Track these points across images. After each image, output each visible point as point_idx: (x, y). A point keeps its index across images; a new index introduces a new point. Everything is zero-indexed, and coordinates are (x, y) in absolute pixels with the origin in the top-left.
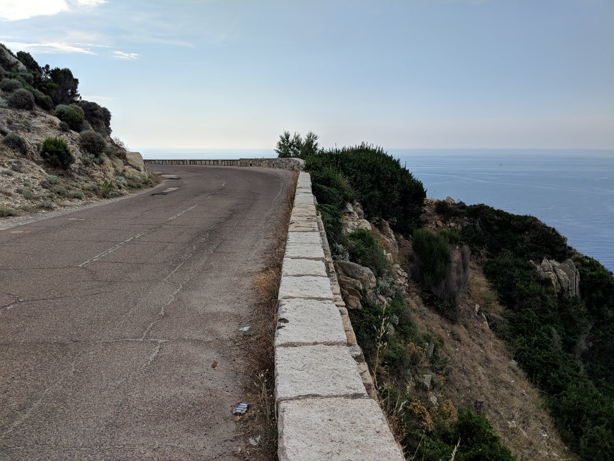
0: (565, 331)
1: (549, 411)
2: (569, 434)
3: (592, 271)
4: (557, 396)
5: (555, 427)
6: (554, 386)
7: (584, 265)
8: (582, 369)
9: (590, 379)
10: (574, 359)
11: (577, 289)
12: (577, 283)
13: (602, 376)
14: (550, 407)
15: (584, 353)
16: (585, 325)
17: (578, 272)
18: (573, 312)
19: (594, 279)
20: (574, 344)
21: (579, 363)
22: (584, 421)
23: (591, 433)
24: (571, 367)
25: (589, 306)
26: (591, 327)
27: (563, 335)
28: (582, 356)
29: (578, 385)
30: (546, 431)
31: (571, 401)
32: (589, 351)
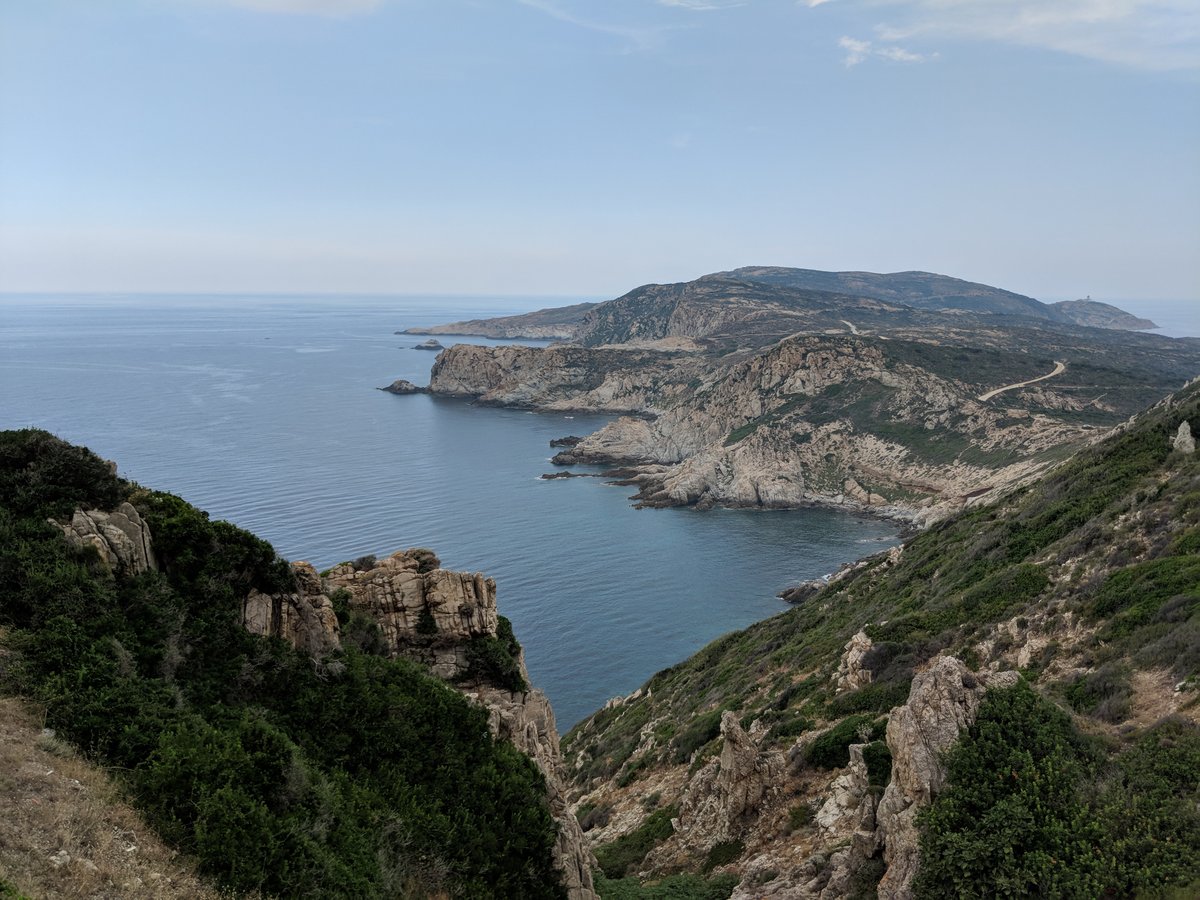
0: (138, 639)
1: (131, 799)
2: (174, 826)
3: (170, 516)
4: (142, 767)
5: (149, 824)
6: (133, 750)
7: (155, 508)
8: (180, 700)
9: (196, 712)
10: (163, 686)
11: (149, 556)
12: (147, 543)
13: (217, 698)
14: (132, 792)
15: (179, 669)
16: (174, 618)
17: (145, 524)
18: (147, 601)
19: (175, 531)
20: (159, 657)
21: (174, 690)
22: (195, 791)
23: (210, 806)
24: (160, 702)
25: (174, 582)
26: (183, 619)
27: (136, 647)
28: (176, 677)
29: (175, 730)
30: (132, 840)
31: (168, 765)
32: (188, 663)
